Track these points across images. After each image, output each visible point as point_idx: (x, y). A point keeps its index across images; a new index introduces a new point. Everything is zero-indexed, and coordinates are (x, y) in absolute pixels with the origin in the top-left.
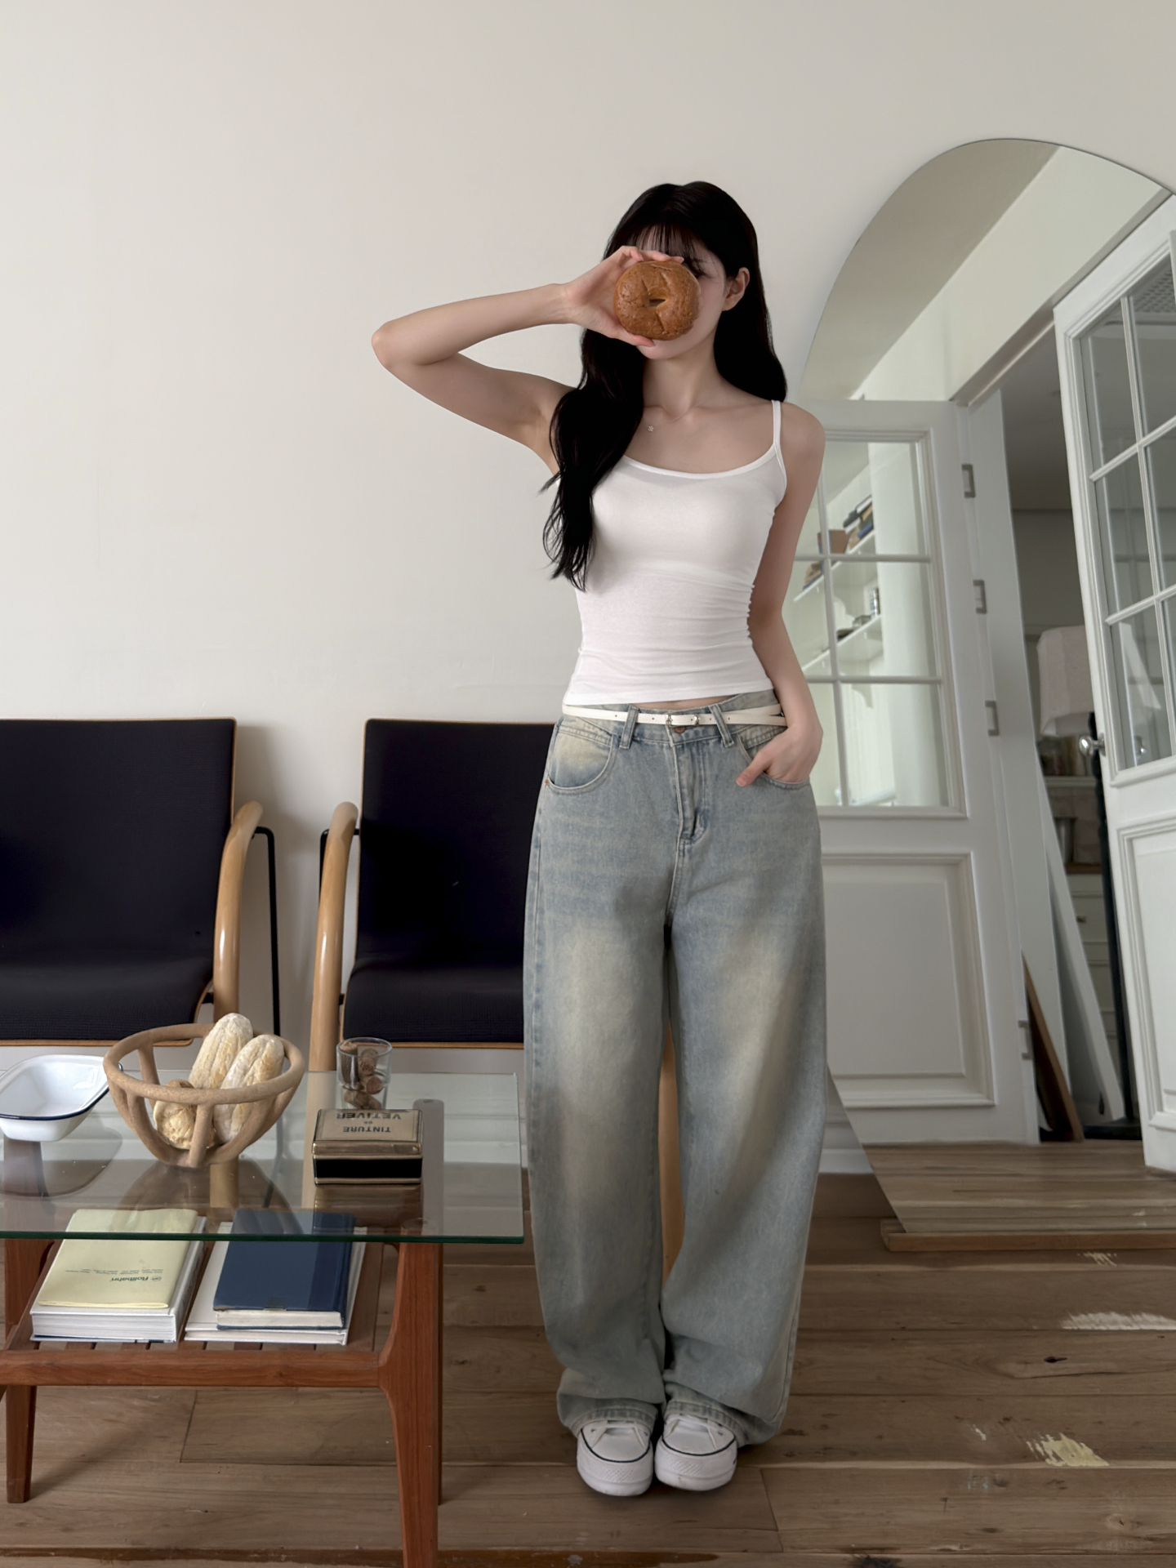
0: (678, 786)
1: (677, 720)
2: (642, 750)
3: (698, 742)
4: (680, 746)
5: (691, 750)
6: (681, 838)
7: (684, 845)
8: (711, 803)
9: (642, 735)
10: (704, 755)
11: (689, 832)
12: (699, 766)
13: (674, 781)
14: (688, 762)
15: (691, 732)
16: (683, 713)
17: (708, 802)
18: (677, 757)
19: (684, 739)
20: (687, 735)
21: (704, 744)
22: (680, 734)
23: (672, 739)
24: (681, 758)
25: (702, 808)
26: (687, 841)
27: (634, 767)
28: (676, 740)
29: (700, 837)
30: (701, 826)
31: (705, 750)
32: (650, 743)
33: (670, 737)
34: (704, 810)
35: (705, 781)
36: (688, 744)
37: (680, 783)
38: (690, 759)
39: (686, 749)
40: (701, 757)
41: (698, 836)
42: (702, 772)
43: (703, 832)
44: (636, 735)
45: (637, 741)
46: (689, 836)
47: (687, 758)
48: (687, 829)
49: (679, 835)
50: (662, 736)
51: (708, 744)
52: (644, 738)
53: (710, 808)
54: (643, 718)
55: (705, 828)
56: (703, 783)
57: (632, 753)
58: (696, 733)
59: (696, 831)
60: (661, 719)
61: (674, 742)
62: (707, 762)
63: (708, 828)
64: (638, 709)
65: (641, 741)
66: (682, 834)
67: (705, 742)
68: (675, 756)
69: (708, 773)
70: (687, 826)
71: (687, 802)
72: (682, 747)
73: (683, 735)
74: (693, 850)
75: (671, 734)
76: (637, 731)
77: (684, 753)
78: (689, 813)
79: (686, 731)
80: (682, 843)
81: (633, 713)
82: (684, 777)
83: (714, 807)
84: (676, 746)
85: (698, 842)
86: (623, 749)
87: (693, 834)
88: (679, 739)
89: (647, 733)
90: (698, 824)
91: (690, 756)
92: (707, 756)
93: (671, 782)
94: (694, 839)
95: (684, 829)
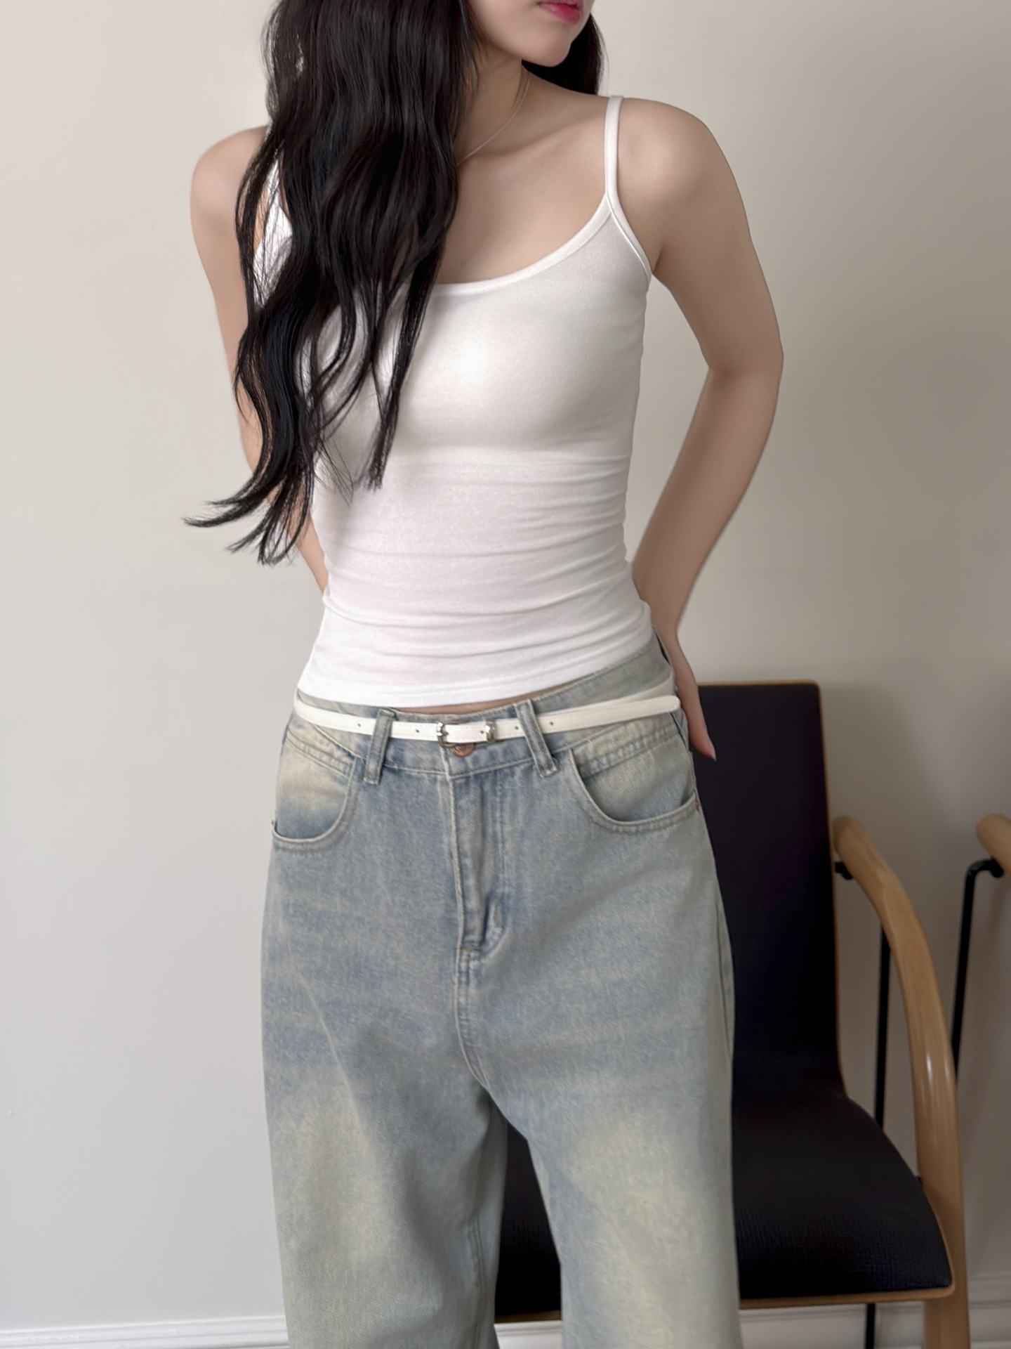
0: (455, 854)
1: (458, 734)
2: (399, 787)
3: (495, 771)
4: (462, 781)
5: (482, 788)
6: (462, 948)
7: (468, 961)
8: (514, 883)
9: (399, 759)
10: (504, 796)
11: (475, 937)
12: (493, 815)
13: (449, 845)
14: (474, 810)
15: (482, 755)
16: (466, 721)
17: (509, 880)
18: (456, 800)
19: (471, 766)
20: (476, 760)
21: (506, 775)
22: (462, 758)
23: (448, 766)
24: (462, 802)
25: (499, 891)
26: (472, 955)
27: (385, 817)
28: (454, 770)
29: (495, 946)
30: (497, 925)
31: (507, 786)
32: (414, 773)
33: (445, 764)
34: (503, 895)
35: (503, 842)
36: (477, 776)
37: (458, 847)
38: (478, 805)
39: (472, 785)
40: (498, 799)
41: (491, 944)
42: (498, 826)
43: (500, 936)
44: (390, 758)
45: (393, 771)
46: (476, 945)
47: (474, 802)
48: (472, 932)
49: (459, 944)
50: (434, 761)
51: (513, 774)
52: (404, 765)
53: (513, 892)
54: (401, 730)
55: (503, 927)
56: (500, 846)
57: (382, 794)
58: (492, 756)
59: (489, 935)
60: (429, 732)
61: (451, 774)
62: (507, 807)
63: (508, 929)
64: (395, 715)
65: (400, 771)
66: (463, 942)
67: (507, 771)
68: (452, 798)
69: (508, 828)
70: (471, 925)
71: (471, 882)
72: (464, 782)
73: (469, 759)
74: (483, 972)
75: (447, 759)
76: (391, 752)
77: (467, 793)
78: (474, 903)
79: (476, 753)
80: (464, 957)
81: (383, 720)
82: (466, 837)
83: (519, 887)
84: (453, 780)
85: (492, 955)
86: (369, 785)
87: (483, 941)
88: (461, 767)
89: (409, 756)
90: (491, 922)
91: (479, 800)
92: (509, 798)
93: (445, 847)
94: (485, 949)
95: (466, 933)
